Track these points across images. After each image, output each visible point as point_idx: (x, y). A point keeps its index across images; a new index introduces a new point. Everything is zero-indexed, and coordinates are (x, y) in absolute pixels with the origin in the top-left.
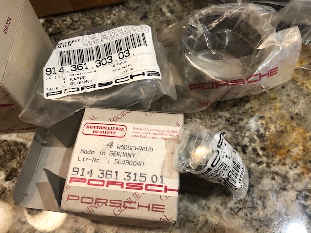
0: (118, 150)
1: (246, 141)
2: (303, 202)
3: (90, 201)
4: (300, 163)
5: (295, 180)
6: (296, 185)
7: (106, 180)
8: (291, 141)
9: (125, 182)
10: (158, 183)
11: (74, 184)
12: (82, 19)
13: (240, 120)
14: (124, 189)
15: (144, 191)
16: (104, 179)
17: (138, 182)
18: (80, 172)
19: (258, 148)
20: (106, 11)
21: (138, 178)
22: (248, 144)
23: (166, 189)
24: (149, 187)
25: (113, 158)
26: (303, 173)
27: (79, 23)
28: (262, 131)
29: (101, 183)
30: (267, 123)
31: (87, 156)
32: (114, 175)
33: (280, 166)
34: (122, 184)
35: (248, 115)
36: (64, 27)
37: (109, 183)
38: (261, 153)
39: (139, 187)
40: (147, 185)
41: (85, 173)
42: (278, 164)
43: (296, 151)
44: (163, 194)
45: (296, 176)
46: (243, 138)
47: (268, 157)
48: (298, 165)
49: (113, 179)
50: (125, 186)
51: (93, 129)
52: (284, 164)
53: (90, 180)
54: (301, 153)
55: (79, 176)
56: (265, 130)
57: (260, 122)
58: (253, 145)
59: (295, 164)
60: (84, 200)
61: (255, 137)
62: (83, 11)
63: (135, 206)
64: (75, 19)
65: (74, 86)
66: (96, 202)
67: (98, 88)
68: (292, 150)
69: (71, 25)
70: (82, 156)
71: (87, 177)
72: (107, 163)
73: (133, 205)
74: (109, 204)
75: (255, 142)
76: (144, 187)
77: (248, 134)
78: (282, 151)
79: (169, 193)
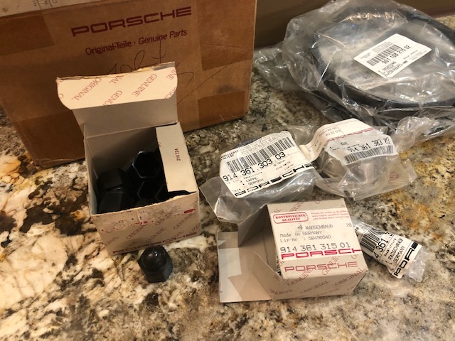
0: (308, 230)
1: (384, 220)
2: (442, 260)
3: (303, 268)
4: (431, 231)
5: (431, 244)
6: (432, 248)
7: (309, 252)
8: (418, 215)
9: (323, 251)
10: (346, 247)
11: (286, 259)
12: (209, 135)
13: (373, 204)
14: (324, 256)
15: (338, 254)
16: (306, 251)
17: (332, 249)
18: (287, 250)
19: (395, 224)
20: (227, 127)
21: (331, 247)
22: (386, 222)
23: (353, 251)
24: (341, 251)
25: (307, 237)
26: (435, 239)
27: (207, 139)
28: (394, 211)
29: (306, 255)
30: (396, 204)
31: (286, 238)
32: (313, 248)
33: (416, 236)
34: (321, 253)
35: (379, 200)
36: (194, 143)
37: (312, 254)
38: (398, 227)
39: (334, 252)
40: (339, 250)
41: (291, 249)
42: (414, 234)
43: (424, 222)
44: (352, 254)
45: (430, 241)
46: (381, 218)
47: (404, 230)
48: (429, 233)
49: (313, 250)
50: (324, 253)
51: (282, 219)
52: (419, 234)
53: (296, 254)
54: (428, 223)
55: (287, 253)
56: (396, 209)
57: (390, 204)
58: (390, 222)
59: (427, 233)
60: (298, 269)
61: (390, 216)
62: (207, 128)
63: (336, 266)
64: (202, 135)
65: (252, 186)
66: (308, 269)
67: (272, 184)
68: (422, 222)
69: (200, 141)
70: (283, 239)
71: (294, 252)
72: (303, 241)
73: (334, 266)
74: (317, 268)
75: (391, 220)
76: (337, 251)
77: (383, 215)
78: (414, 224)
79: (356, 253)
